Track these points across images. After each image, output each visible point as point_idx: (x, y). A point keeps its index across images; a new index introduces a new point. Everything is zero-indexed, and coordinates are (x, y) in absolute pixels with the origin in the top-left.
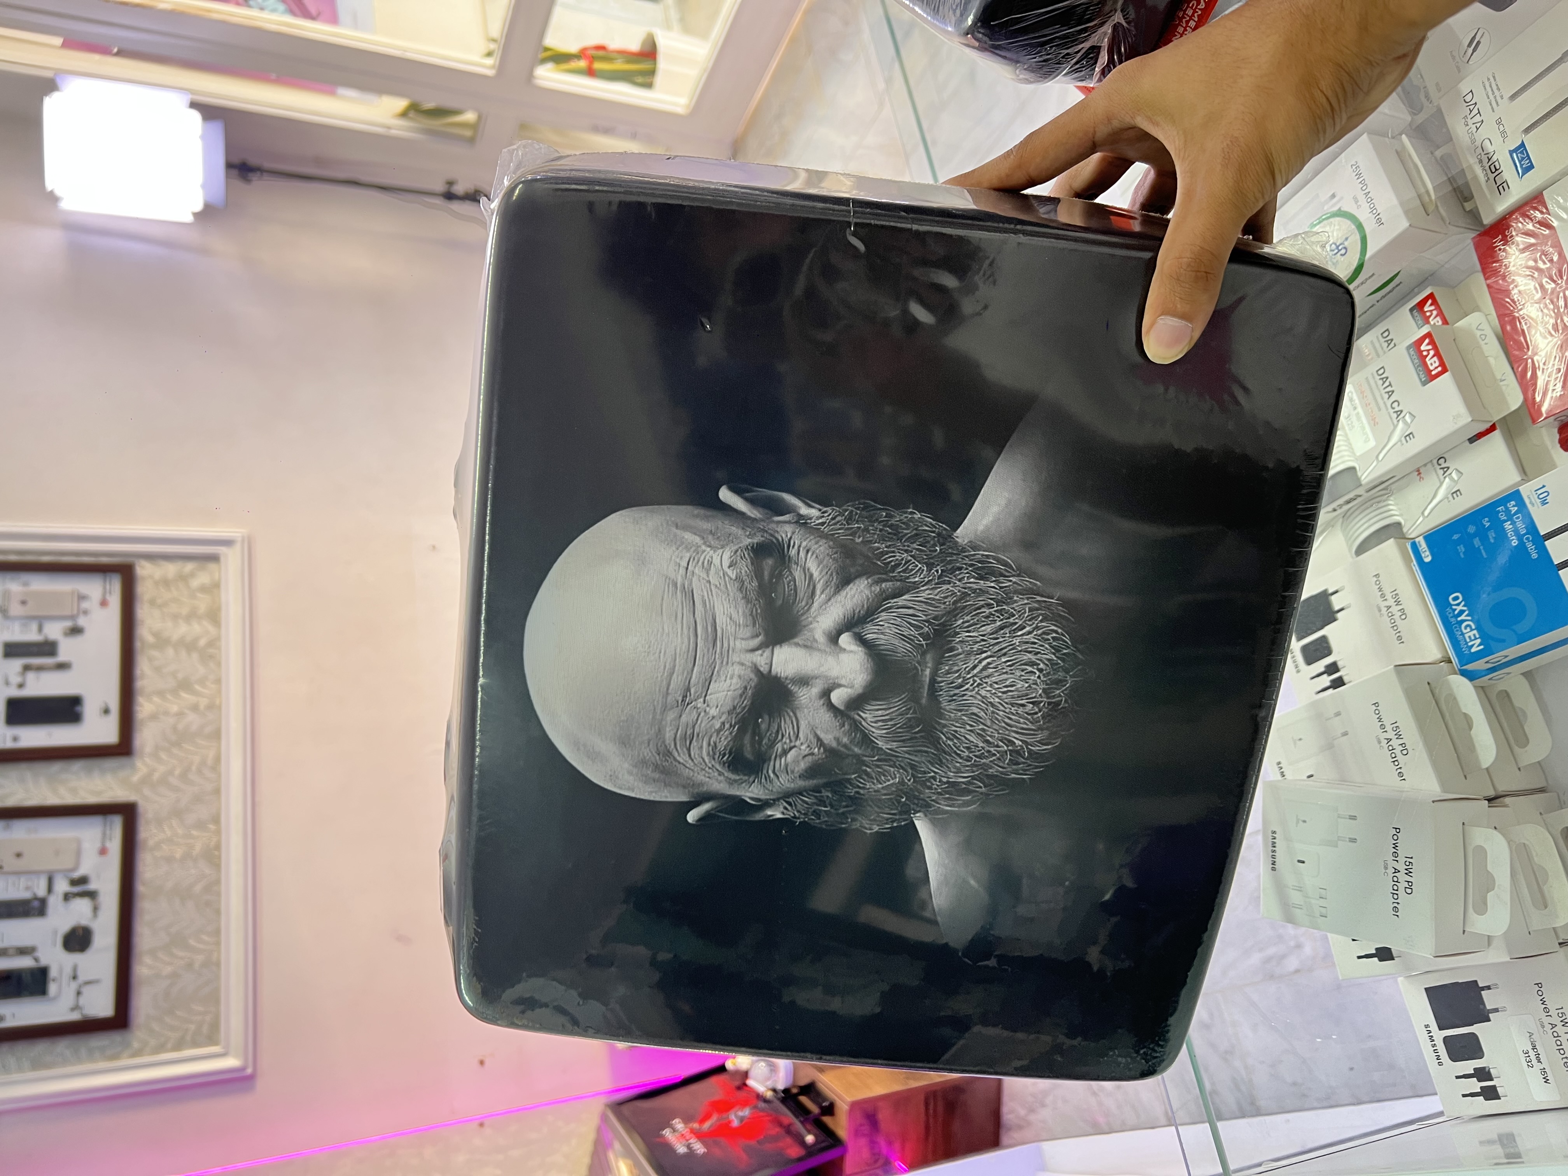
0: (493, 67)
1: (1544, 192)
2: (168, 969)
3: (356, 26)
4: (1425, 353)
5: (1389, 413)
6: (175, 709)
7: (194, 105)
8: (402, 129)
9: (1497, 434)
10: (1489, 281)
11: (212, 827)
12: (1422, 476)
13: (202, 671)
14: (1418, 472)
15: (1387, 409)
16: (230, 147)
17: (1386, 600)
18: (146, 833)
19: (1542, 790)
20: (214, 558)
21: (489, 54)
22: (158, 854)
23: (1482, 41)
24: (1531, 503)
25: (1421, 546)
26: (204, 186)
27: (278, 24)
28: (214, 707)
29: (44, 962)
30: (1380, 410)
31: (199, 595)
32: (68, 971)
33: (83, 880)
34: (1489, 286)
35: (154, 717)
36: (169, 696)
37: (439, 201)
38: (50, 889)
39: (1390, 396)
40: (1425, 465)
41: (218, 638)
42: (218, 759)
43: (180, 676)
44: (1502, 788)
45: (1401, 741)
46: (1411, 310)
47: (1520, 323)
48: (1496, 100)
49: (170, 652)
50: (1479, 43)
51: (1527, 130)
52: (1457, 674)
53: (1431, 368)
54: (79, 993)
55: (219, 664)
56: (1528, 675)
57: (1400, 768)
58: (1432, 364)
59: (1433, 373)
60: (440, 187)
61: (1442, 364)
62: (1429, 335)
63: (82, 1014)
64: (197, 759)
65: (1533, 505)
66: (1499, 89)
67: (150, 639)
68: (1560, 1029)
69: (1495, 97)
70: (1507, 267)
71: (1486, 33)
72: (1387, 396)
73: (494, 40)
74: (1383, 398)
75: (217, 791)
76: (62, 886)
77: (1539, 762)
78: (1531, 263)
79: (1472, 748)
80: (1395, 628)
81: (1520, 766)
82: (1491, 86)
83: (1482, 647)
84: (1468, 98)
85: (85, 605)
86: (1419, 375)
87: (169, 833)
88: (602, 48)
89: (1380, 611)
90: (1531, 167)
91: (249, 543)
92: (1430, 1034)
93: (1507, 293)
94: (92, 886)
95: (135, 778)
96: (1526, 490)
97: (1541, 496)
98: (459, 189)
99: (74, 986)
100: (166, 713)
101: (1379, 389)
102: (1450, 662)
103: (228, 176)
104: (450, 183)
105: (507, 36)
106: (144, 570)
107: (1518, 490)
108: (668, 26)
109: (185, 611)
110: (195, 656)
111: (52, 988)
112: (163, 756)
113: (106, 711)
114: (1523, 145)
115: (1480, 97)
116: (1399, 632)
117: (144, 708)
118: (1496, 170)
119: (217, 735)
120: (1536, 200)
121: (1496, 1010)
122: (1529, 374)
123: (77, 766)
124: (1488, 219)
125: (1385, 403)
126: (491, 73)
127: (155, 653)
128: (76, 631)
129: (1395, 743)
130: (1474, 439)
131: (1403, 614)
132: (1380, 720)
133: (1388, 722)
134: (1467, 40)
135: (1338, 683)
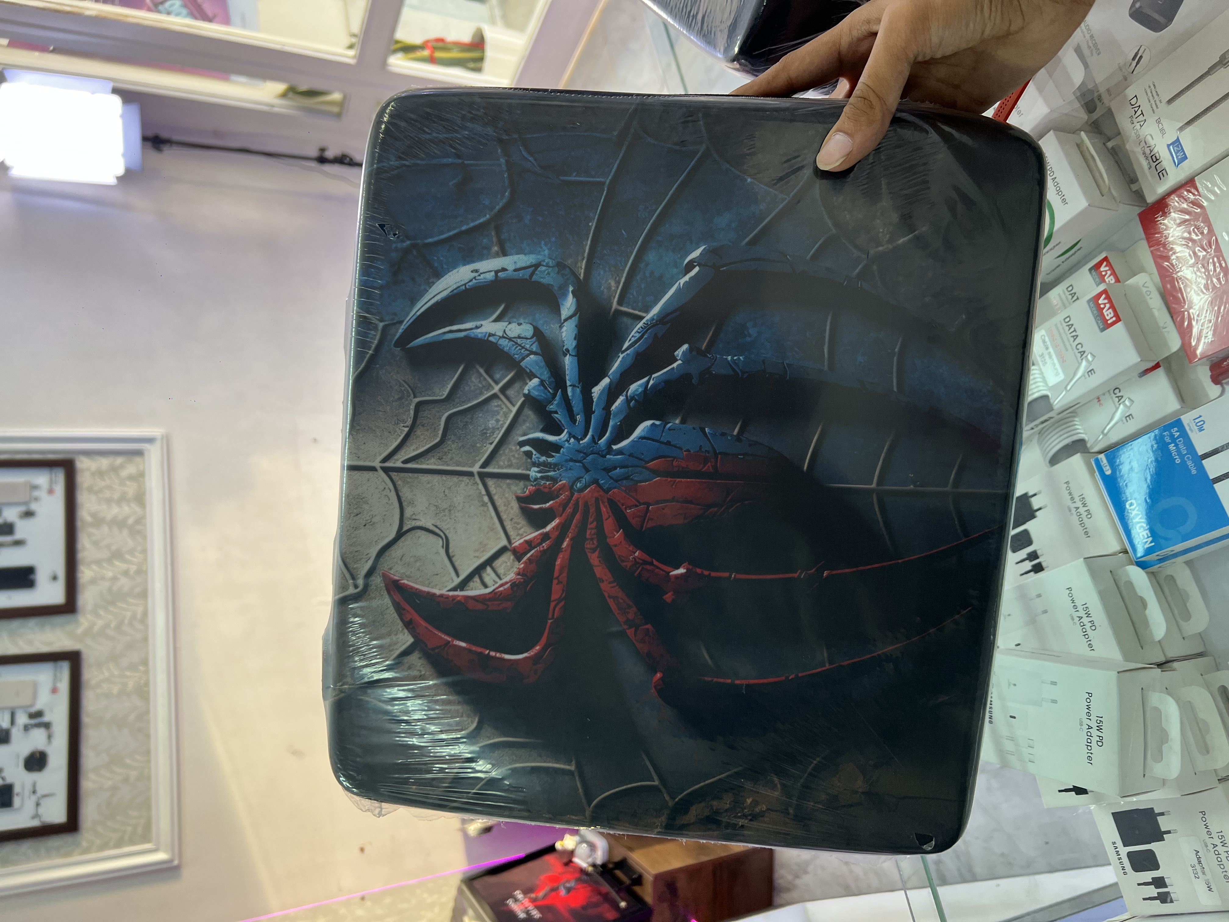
0: (354, 57)
1: (1196, 178)
2: (109, 783)
3: (244, 26)
4: (1102, 306)
5: (1074, 353)
6: (110, 574)
7: (116, 91)
8: (282, 107)
9: (1160, 372)
10: (1152, 249)
11: (142, 668)
12: (1101, 402)
13: (131, 543)
14: (1099, 399)
15: (1073, 350)
16: (145, 124)
17: (1075, 502)
18: (89, 674)
19: (1200, 655)
20: (139, 453)
21: (351, 47)
22: (98, 691)
23: (1144, 56)
24: (1190, 429)
25: (1102, 462)
26: (124, 155)
27: (181, 26)
28: (142, 572)
29: (9, 781)
30: (1067, 350)
31: (128, 483)
32: (28, 787)
33: (39, 714)
34: (1152, 252)
35: (93, 581)
36: (105, 565)
37: (314, 164)
38: (13, 722)
39: (1075, 340)
40: (1104, 394)
41: (144, 517)
42: (145, 614)
43: (114, 548)
44: (1171, 654)
45: (1090, 619)
46: (1090, 270)
47: (1178, 283)
48: (1156, 104)
49: (105, 529)
50: (1141, 57)
51: (1181, 129)
52: (1134, 565)
53: (1108, 318)
54: (38, 804)
55: (145, 538)
56: (1189, 563)
57: (1090, 640)
58: (1108, 315)
59: (1109, 322)
60: (314, 153)
61: (1116, 315)
62: (1105, 292)
63: (40, 821)
64: (129, 614)
65: (1192, 431)
66: (1158, 95)
67: (89, 519)
68: (1220, 849)
69: (1155, 101)
70: (1167, 237)
71: (1147, 49)
72: (1072, 339)
73: (354, 35)
74: (1069, 341)
75: (145, 640)
76: (22, 719)
77: (1200, 634)
78: (1186, 235)
79: (1146, 623)
80: (1083, 525)
81: (1184, 636)
82: (1151, 92)
83: (1153, 544)
84: (1133, 102)
85: (36, 493)
86: (1097, 323)
87: (107, 674)
88: (441, 40)
89: (1070, 511)
90: (1185, 158)
91: (167, 440)
92: (1117, 850)
93: (1167, 258)
94: (46, 719)
95: (79, 631)
96: (1187, 419)
97: (1198, 424)
98: (330, 154)
99: (34, 798)
100: (103, 578)
101: (1066, 334)
102: (1126, 552)
103: (143, 147)
104: (323, 150)
105: (364, 33)
106: (83, 464)
107: (1180, 419)
108: (492, 21)
109: (116, 496)
110: (125, 532)
111: (17, 801)
112: (102, 612)
113: (55, 578)
114: (1178, 140)
115: (1143, 102)
116: (1086, 528)
117: (85, 574)
118: (1157, 160)
119: (144, 595)
120: (1190, 183)
121: (1169, 832)
122: (1186, 323)
123: (32, 622)
124: (1151, 199)
125: (1071, 345)
126: (352, 62)
127: (92, 530)
128: (29, 514)
129: (1086, 620)
130: (1143, 374)
131: (1088, 514)
132: (1073, 601)
133: (1079, 603)
134: (1131, 56)
135: (1038, 569)
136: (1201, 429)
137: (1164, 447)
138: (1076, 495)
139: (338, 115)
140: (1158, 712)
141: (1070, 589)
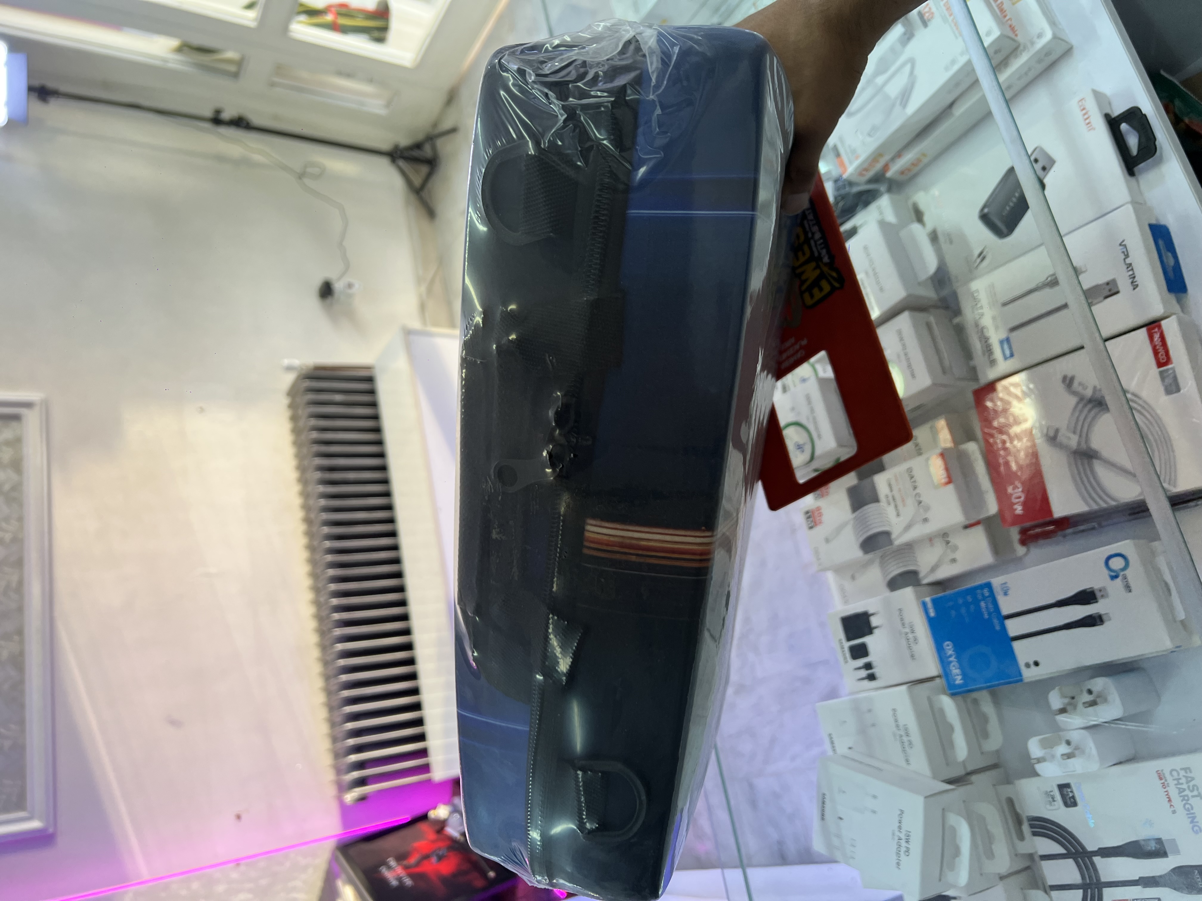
0: (254, 19)
8: (177, 62)
9: (980, 528)
12: (933, 544)
14: (930, 542)
16: (31, 73)
17: (905, 628)
19: (995, 766)
20: (16, 418)
23: (987, 256)
24: (998, 592)
25: (928, 605)
28: (17, 540)
31: (4, 448)
37: (208, 125)
39: (914, 489)
40: (934, 539)
41: (20, 484)
42: (21, 583)
44: (971, 768)
45: (909, 738)
51: (1011, 330)
52: (947, 695)
55: (21, 505)
56: (991, 694)
57: (907, 756)
60: (209, 114)
61: (949, 476)
71: (990, 252)
75: (20, 609)
77: (996, 750)
79: (952, 746)
80: (910, 648)
81: (983, 752)
82: (990, 292)
83: (962, 681)
84: (975, 295)
88: (343, 6)
89: (901, 634)
90: (1013, 355)
91: (46, 405)
96: (995, 583)
97: (1004, 589)
98: (226, 115)
103: (29, 97)
104: (218, 111)
107: (990, 582)
114: (1008, 339)
116: (912, 652)
118: (990, 350)
119: (19, 564)
124: (983, 380)
126: (253, 24)
129: (905, 739)
130: (966, 527)
131: (916, 639)
132: (896, 721)
133: (901, 723)
134: (977, 252)
135: (872, 677)
136: (1006, 594)
137: (977, 602)
138: (907, 621)
139: (236, 75)
140: (954, 830)
141: (894, 710)
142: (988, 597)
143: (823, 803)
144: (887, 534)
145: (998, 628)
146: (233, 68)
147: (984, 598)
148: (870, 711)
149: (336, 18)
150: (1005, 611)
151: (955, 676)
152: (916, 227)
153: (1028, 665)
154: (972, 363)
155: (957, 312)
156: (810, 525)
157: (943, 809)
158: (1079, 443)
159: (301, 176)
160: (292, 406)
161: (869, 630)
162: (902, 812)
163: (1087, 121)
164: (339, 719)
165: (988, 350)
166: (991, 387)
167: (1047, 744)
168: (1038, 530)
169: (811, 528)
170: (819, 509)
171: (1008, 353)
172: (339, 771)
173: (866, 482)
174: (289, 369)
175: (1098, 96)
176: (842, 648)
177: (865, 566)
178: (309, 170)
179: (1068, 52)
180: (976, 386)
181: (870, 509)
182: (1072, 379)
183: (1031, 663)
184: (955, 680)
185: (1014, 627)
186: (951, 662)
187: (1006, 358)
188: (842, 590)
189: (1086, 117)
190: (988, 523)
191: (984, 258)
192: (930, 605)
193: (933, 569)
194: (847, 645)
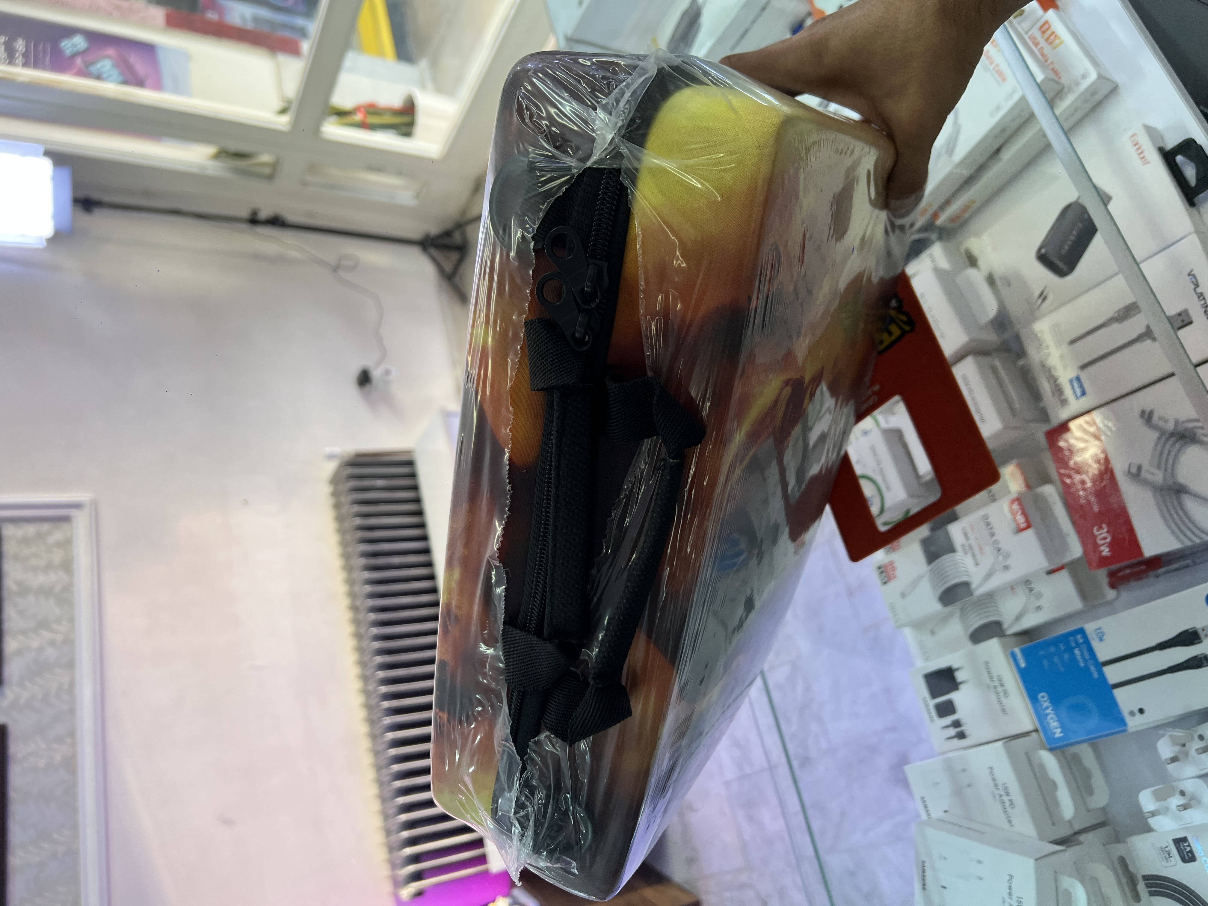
0: (287, 123)
2: (37, 860)
3: (177, 90)
4: (1015, 512)
6: (36, 644)
7: (47, 153)
8: (215, 168)
11: (68, 740)
12: (1015, 592)
13: (57, 612)
14: (1012, 590)
16: (76, 186)
17: (993, 681)
18: (15, 748)
19: (1102, 825)
20: (66, 519)
21: (284, 112)
22: (25, 765)
23: (1048, 296)
25: (1017, 655)
26: (54, 217)
27: (114, 92)
28: (69, 641)
31: (55, 550)
35: (19, 652)
36: (31, 635)
37: (245, 226)
40: (1016, 587)
41: (71, 585)
42: (72, 684)
43: (40, 617)
44: (1077, 828)
45: (1009, 798)
48: (1059, 342)
49: (31, 598)
51: (1083, 368)
52: (1045, 748)
53: (1020, 523)
55: (72, 606)
56: (1092, 745)
57: (1009, 817)
59: (1021, 527)
60: (246, 215)
61: (1027, 521)
62: (1017, 499)
64: (55, 685)
65: (1093, 640)
67: (15, 588)
69: (1058, 339)
71: (1051, 291)
73: (288, 100)
74: (987, 537)
75: (72, 711)
77: (1102, 807)
79: (1057, 804)
80: (1000, 703)
81: (1089, 810)
82: (1055, 331)
86: (1012, 527)
87: (33, 747)
88: (374, 105)
89: (989, 688)
90: (1085, 393)
91: (95, 505)
96: (1089, 628)
98: (262, 215)
100: (29, 649)
102: (1038, 731)
103: (74, 209)
104: (255, 211)
105: (301, 97)
107: (1083, 628)
108: (423, 86)
109: (42, 564)
110: (52, 601)
112: (27, 684)
114: (1079, 377)
116: (1003, 706)
117: (11, 645)
118: (1060, 389)
119: (71, 664)
126: (284, 129)
127: (18, 600)
129: (1006, 799)
130: (1050, 572)
131: (1006, 693)
132: (994, 780)
133: (1000, 782)
134: (1037, 293)
135: (961, 736)
136: (1101, 639)
137: (1070, 650)
138: (995, 674)
139: (270, 177)
140: (1068, 894)
141: (991, 768)
142: (1082, 644)
143: (924, 871)
144: (966, 584)
145: (1096, 675)
146: (267, 171)
147: (1078, 645)
148: (964, 770)
149: (365, 117)
150: (1102, 657)
151: (1054, 729)
152: (971, 272)
153: (1132, 714)
154: (1041, 405)
155: (1022, 353)
156: (884, 581)
157: (1055, 872)
158: (1165, 479)
159: (336, 269)
160: (335, 494)
161: (954, 685)
162: (1011, 877)
163: (1142, 156)
164: (391, 811)
165: (1058, 390)
166: (1064, 427)
167: (1160, 796)
168: (1128, 571)
169: (885, 583)
170: (891, 563)
171: (1079, 392)
172: (394, 866)
173: (940, 533)
174: (331, 457)
175: (1150, 130)
176: (927, 706)
177: (944, 620)
178: (343, 262)
179: (1114, 90)
180: (1047, 427)
181: (946, 560)
182: (1151, 414)
183: (1136, 710)
184: (1055, 733)
185: (1113, 674)
186: (1048, 715)
187: (1077, 398)
188: (921, 645)
189: (1140, 151)
190: (1072, 567)
191: (1045, 298)
192: (1019, 655)
193: (1018, 618)
194: (932, 703)
